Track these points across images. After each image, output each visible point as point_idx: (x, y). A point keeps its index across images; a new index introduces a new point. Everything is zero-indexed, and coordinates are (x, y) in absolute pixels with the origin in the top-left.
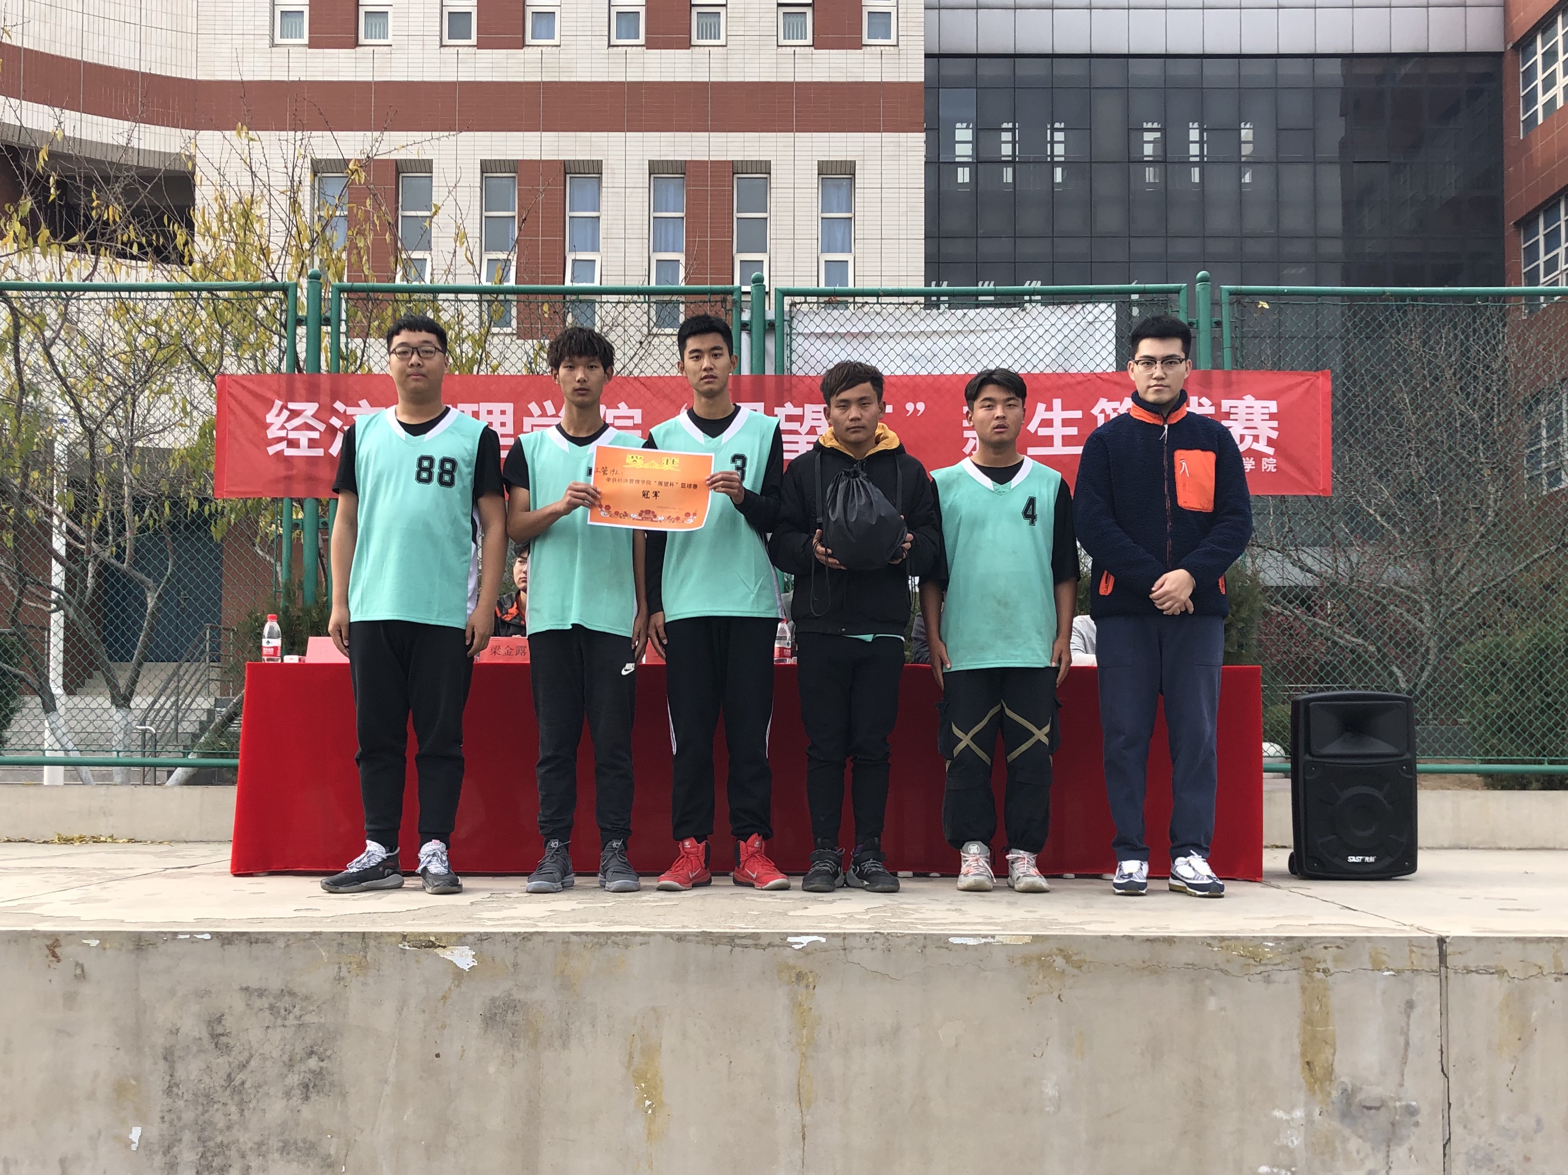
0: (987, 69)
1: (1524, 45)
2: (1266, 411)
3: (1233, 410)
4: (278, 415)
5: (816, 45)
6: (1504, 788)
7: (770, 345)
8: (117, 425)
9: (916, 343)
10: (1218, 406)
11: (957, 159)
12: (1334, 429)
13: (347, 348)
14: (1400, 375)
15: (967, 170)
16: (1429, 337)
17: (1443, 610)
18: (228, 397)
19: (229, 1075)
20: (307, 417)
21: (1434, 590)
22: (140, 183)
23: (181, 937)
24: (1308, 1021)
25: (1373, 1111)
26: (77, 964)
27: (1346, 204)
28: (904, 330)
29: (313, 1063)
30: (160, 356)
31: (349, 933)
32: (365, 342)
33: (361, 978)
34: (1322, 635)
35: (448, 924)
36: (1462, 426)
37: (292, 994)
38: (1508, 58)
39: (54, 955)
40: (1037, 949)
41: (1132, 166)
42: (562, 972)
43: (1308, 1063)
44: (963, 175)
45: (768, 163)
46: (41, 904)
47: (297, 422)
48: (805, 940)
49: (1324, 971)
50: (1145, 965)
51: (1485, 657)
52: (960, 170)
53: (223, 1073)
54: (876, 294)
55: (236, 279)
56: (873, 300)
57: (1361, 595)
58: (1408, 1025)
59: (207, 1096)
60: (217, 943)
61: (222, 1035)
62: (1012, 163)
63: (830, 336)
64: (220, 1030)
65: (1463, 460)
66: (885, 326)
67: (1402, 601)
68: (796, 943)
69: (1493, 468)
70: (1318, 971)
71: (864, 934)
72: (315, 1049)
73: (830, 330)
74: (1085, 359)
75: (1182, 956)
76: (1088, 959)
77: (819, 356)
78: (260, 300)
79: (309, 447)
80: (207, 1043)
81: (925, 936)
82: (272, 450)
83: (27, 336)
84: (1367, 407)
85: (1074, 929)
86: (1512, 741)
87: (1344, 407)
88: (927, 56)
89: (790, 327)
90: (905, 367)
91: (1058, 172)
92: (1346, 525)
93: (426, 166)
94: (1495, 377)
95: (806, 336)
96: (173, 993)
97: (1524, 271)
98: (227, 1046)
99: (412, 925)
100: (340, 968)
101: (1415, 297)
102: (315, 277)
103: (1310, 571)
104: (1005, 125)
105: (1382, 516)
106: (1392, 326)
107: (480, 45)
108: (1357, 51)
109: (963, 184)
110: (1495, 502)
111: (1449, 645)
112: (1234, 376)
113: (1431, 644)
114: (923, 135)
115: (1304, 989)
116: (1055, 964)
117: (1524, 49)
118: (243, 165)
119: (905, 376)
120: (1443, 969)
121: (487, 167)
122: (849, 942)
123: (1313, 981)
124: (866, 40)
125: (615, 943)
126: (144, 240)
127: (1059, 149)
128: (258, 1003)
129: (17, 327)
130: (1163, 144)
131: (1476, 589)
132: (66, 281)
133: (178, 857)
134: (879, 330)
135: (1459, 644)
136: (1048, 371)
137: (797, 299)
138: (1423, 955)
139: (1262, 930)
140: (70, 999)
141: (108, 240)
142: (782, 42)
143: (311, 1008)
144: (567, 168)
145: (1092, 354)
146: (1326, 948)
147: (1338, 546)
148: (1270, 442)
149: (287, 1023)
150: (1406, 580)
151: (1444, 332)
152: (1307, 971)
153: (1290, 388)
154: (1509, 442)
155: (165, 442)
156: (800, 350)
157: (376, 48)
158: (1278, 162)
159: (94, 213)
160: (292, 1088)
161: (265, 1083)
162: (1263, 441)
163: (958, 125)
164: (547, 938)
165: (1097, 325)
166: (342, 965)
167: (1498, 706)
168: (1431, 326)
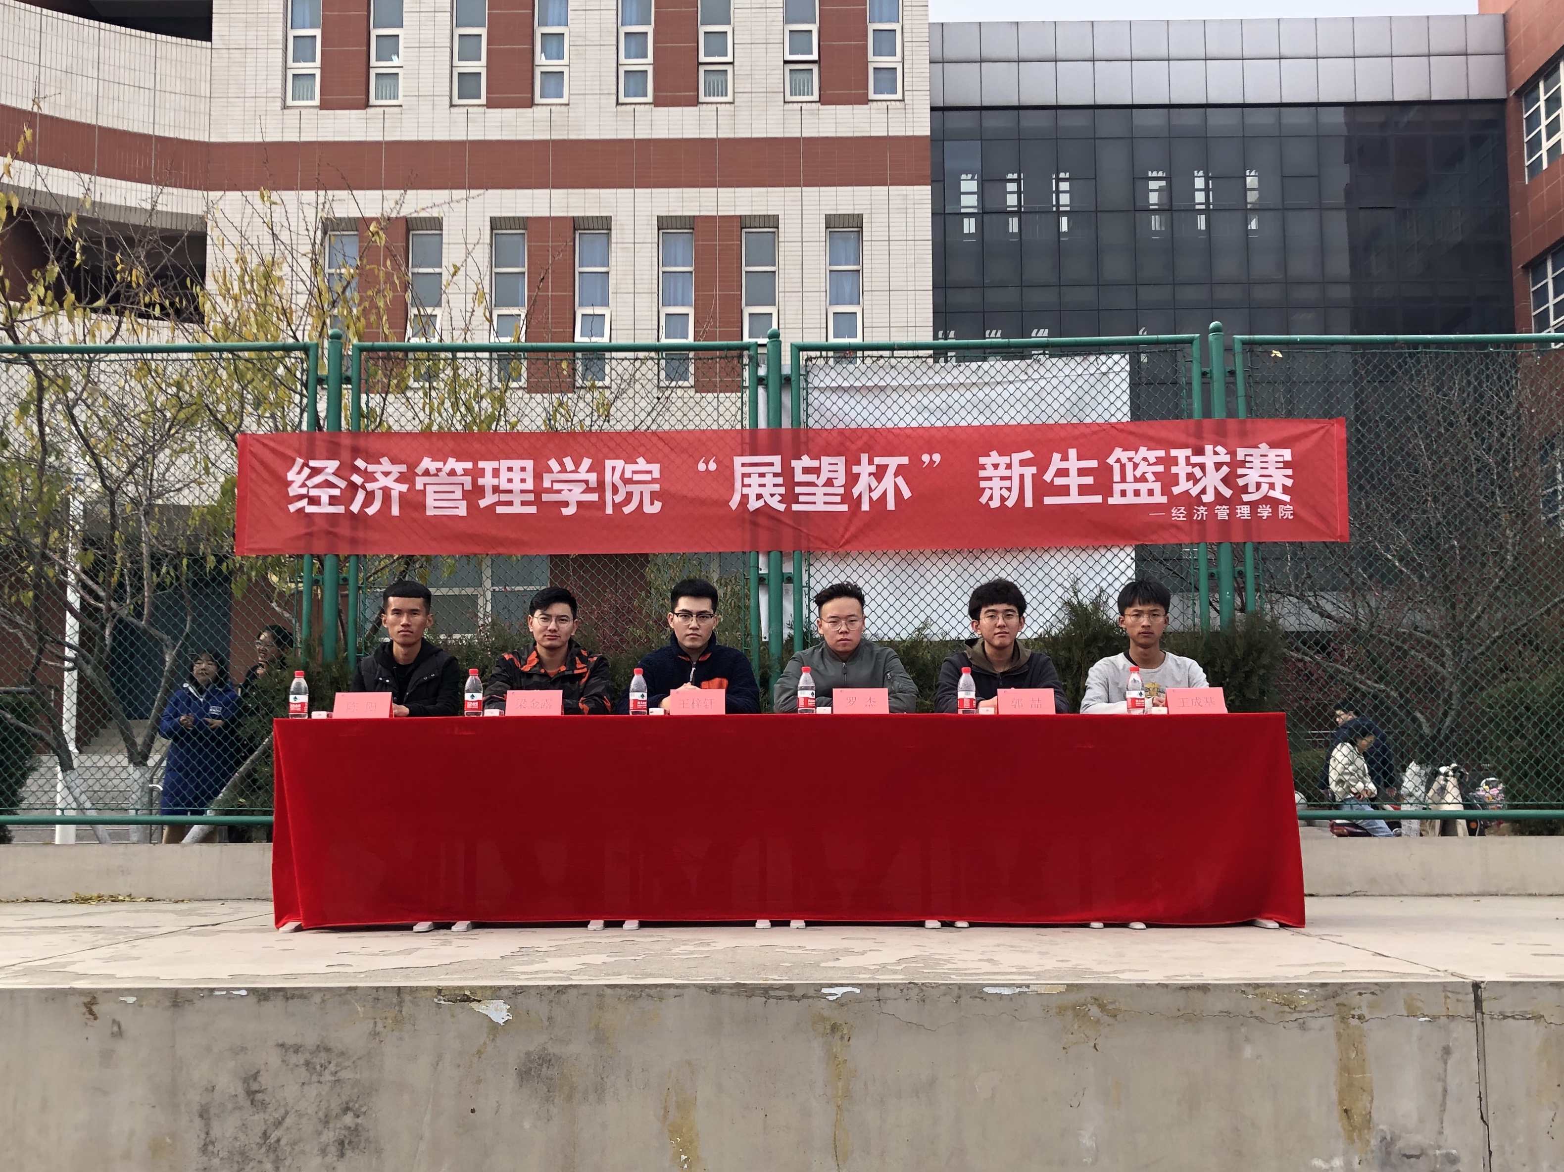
0: (992, 121)
1: (1528, 91)
2: (1281, 459)
3: (1248, 459)
4: (299, 473)
5: (822, 101)
6: (1532, 834)
7: (786, 400)
8: (136, 484)
9: (931, 396)
10: (1233, 454)
11: (963, 211)
12: (1349, 476)
13: (367, 406)
14: (1414, 422)
15: (973, 220)
16: (1442, 385)
17: (1464, 654)
18: (249, 456)
19: (265, 1133)
20: (328, 474)
21: (1455, 635)
22: (164, 248)
23: (217, 993)
24: (1345, 1068)
25: (1413, 1160)
26: (114, 1021)
27: (1353, 249)
28: (919, 383)
29: (348, 1119)
30: (182, 416)
31: (385, 988)
32: (385, 400)
33: (396, 1033)
34: (1343, 680)
35: (482, 978)
36: (1478, 470)
37: (328, 1050)
38: (1511, 105)
39: (91, 1012)
40: (1073, 997)
41: (1138, 214)
42: (597, 1026)
43: (1346, 1111)
44: (969, 226)
45: (776, 218)
46: (74, 963)
47: (318, 479)
48: (839, 991)
49: (1359, 1018)
50: (1180, 1013)
51: (1509, 702)
52: (966, 221)
53: (259, 1131)
54: (891, 348)
55: (257, 340)
56: (886, 353)
57: (1381, 641)
58: (1445, 1071)
59: (242, 1153)
60: (253, 999)
61: (257, 1092)
62: (1018, 213)
63: (846, 390)
64: (255, 1087)
65: (1481, 505)
66: (900, 379)
67: (1424, 647)
68: (831, 994)
69: (1510, 513)
70: (1353, 1017)
71: (898, 984)
72: (351, 1105)
73: (846, 384)
74: (1100, 409)
75: (1216, 1004)
76: (1123, 1008)
77: (835, 409)
78: (280, 360)
79: (330, 504)
80: (243, 1100)
81: (960, 987)
82: (292, 508)
83: (49, 397)
84: (1383, 453)
85: (1109, 978)
86: (1539, 786)
87: (1359, 453)
88: (933, 109)
89: (806, 381)
90: (920, 419)
91: (1064, 222)
92: (1364, 570)
93: (436, 224)
94: (1509, 422)
95: (822, 391)
96: (209, 1049)
97: (1534, 314)
98: (263, 1102)
99: (446, 980)
100: (375, 1023)
101: (1427, 344)
102: (336, 337)
103: (1329, 617)
104: (1010, 176)
105: (1400, 561)
106: (1406, 372)
107: (490, 105)
108: (1360, 99)
109: (970, 235)
110: (1514, 546)
111: (1471, 689)
112: (1249, 426)
113: (1454, 689)
114: (929, 187)
115: (1339, 1036)
116: (1090, 1013)
117: (1527, 96)
118: (266, 229)
119: (921, 428)
120: (1479, 1015)
121: (496, 223)
122: (885, 994)
123: (1348, 1027)
124: (872, 96)
125: (649, 995)
126: (167, 303)
127: (1065, 199)
128: (294, 1059)
129: (41, 390)
130: (1168, 192)
131: (1497, 634)
132: (89, 344)
133: (200, 915)
134: (894, 383)
135: (1482, 689)
136: (1063, 421)
137: (813, 354)
138: (1458, 1000)
139: (1296, 977)
140: (107, 1056)
141: (132, 303)
142: (789, 98)
143: (347, 1064)
144: (577, 224)
145: (1106, 404)
146: (1360, 994)
147: (1356, 590)
148: (1286, 490)
149: (322, 1079)
150: (1425, 624)
151: (1457, 379)
152: (1343, 1018)
153: (1305, 435)
154: (1525, 486)
155: (185, 499)
156: (816, 404)
157: (386, 109)
158: (1284, 209)
159: (118, 277)
160: (328, 1145)
161: (300, 1140)
162: (1280, 489)
163: (963, 177)
164: (581, 991)
165: (1111, 376)
166: (378, 1020)
167: (1524, 750)
168: (1443, 373)
